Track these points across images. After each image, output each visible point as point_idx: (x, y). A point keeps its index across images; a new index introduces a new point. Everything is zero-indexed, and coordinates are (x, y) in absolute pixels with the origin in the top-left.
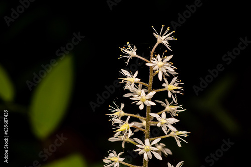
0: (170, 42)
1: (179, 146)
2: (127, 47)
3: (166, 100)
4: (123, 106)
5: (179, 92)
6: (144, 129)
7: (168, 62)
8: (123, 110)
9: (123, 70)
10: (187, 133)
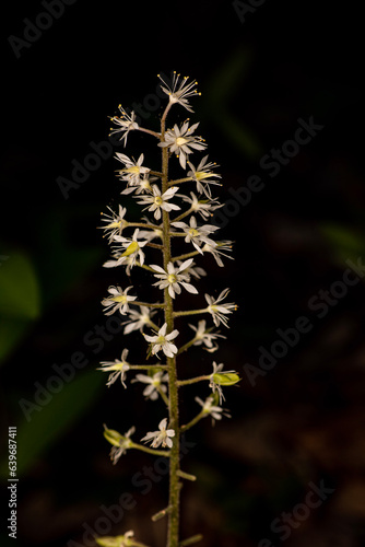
0: (191, 100)
1: (221, 264)
2: (119, 115)
3: (192, 193)
4: (122, 212)
5: (214, 183)
6: (161, 243)
7: (192, 135)
8: (124, 218)
9: (118, 154)
10: (229, 242)
